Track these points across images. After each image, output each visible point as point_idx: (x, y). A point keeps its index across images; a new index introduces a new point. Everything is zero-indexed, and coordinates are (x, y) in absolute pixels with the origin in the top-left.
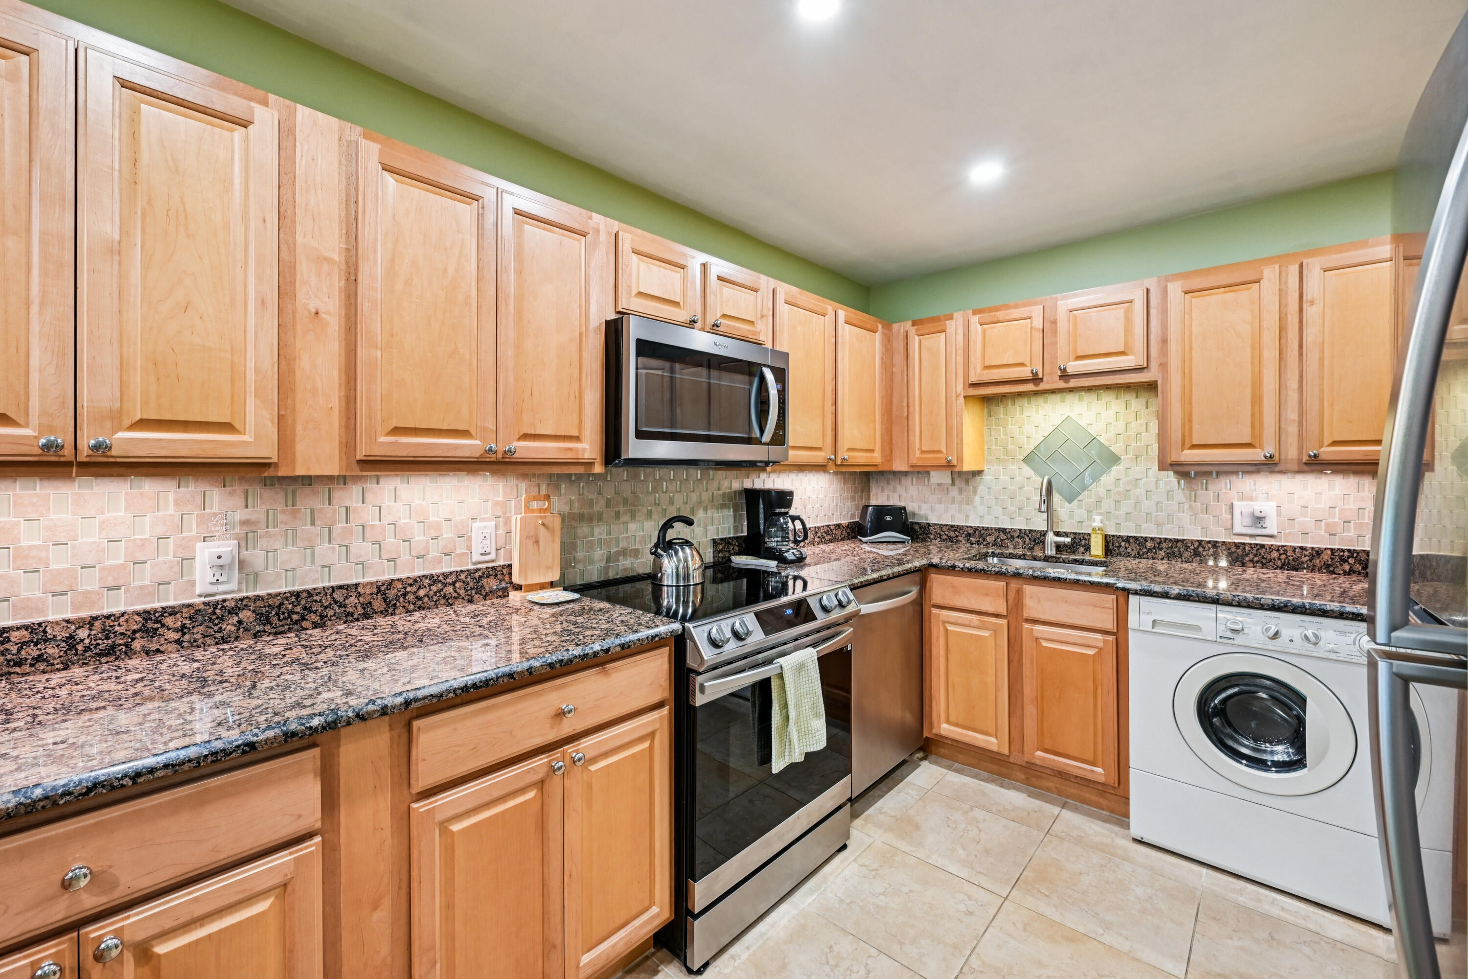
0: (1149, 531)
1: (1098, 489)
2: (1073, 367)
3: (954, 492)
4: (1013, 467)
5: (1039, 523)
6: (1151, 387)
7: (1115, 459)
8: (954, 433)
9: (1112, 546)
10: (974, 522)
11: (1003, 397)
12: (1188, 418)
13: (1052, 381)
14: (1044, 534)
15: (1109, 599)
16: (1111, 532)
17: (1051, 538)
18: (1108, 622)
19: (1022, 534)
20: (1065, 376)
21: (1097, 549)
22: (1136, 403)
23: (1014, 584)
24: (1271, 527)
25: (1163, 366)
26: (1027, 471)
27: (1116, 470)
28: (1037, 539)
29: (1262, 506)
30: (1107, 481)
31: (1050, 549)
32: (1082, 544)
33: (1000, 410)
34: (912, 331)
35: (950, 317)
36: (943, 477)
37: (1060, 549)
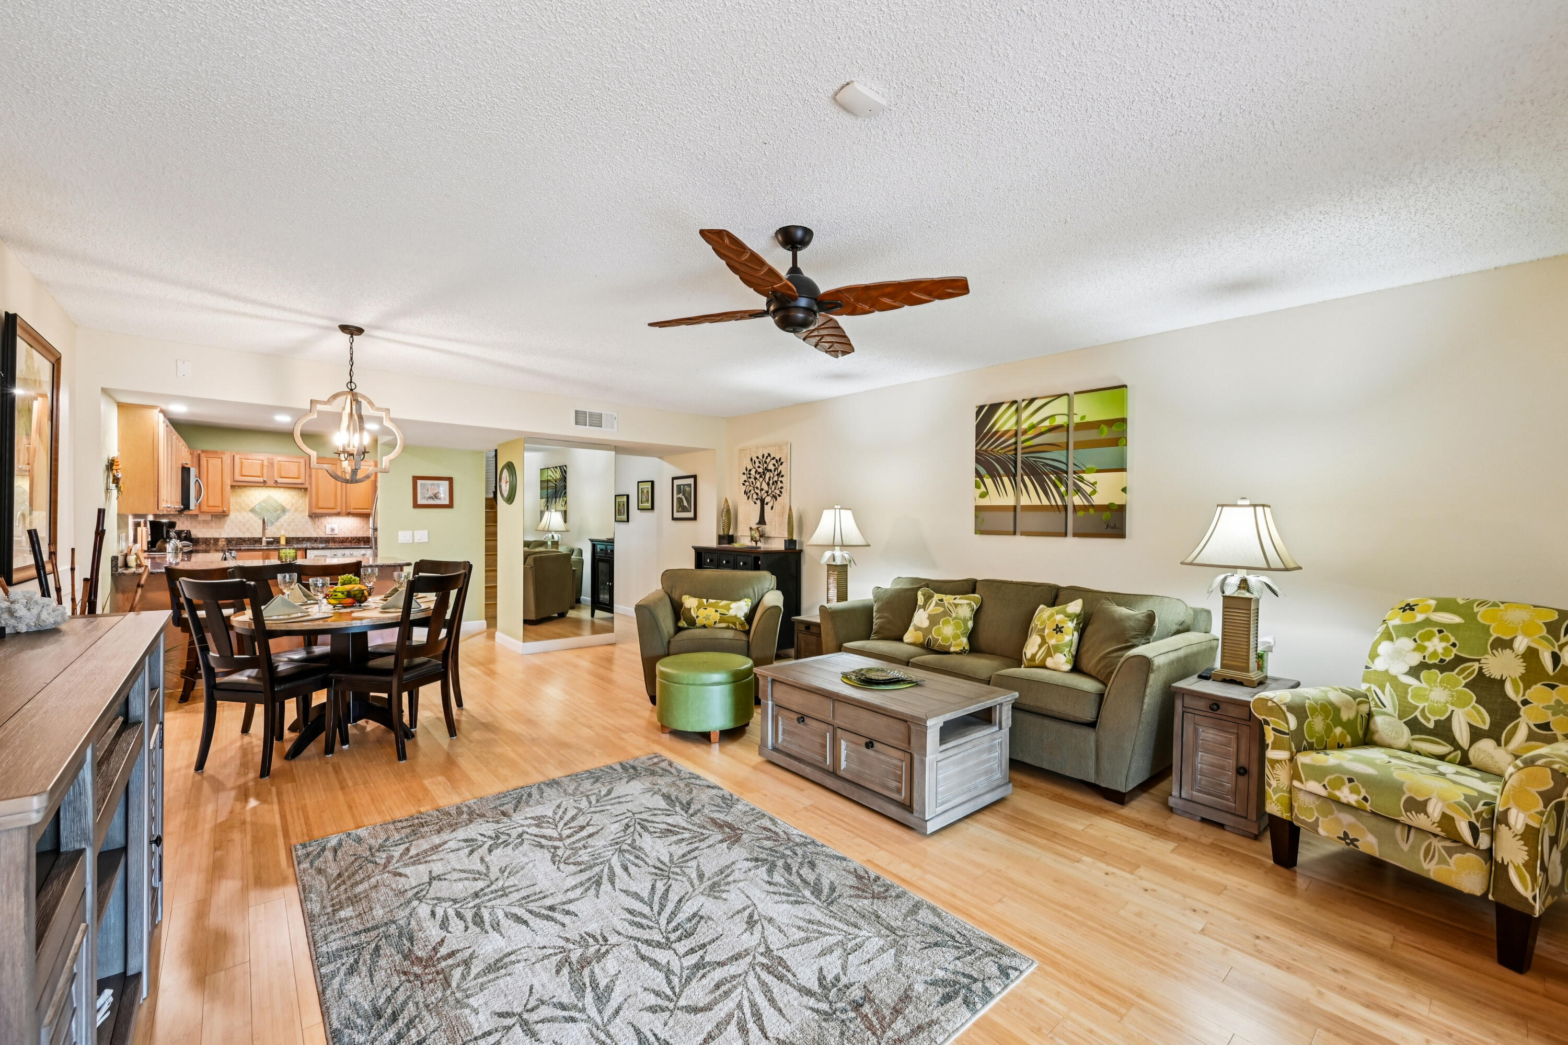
0: (300, 535)
1: (283, 522)
2: (280, 480)
3: (213, 524)
4: (245, 514)
5: (257, 534)
6: (306, 489)
8: (223, 499)
9: (289, 541)
10: (225, 536)
11: (245, 487)
12: (317, 501)
13: (270, 483)
14: (261, 539)
16: (289, 536)
17: (264, 540)
20: (276, 482)
21: (283, 542)
22: (301, 493)
23: (266, 552)
24: (336, 532)
25: (310, 484)
26: (253, 515)
27: (287, 515)
28: (259, 541)
29: (335, 526)
30: (285, 518)
31: (264, 544)
32: (276, 541)
33: (239, 491)
34: (202, 455)
35: (223, 453)
36: (208, 518)
37: (268, 543)
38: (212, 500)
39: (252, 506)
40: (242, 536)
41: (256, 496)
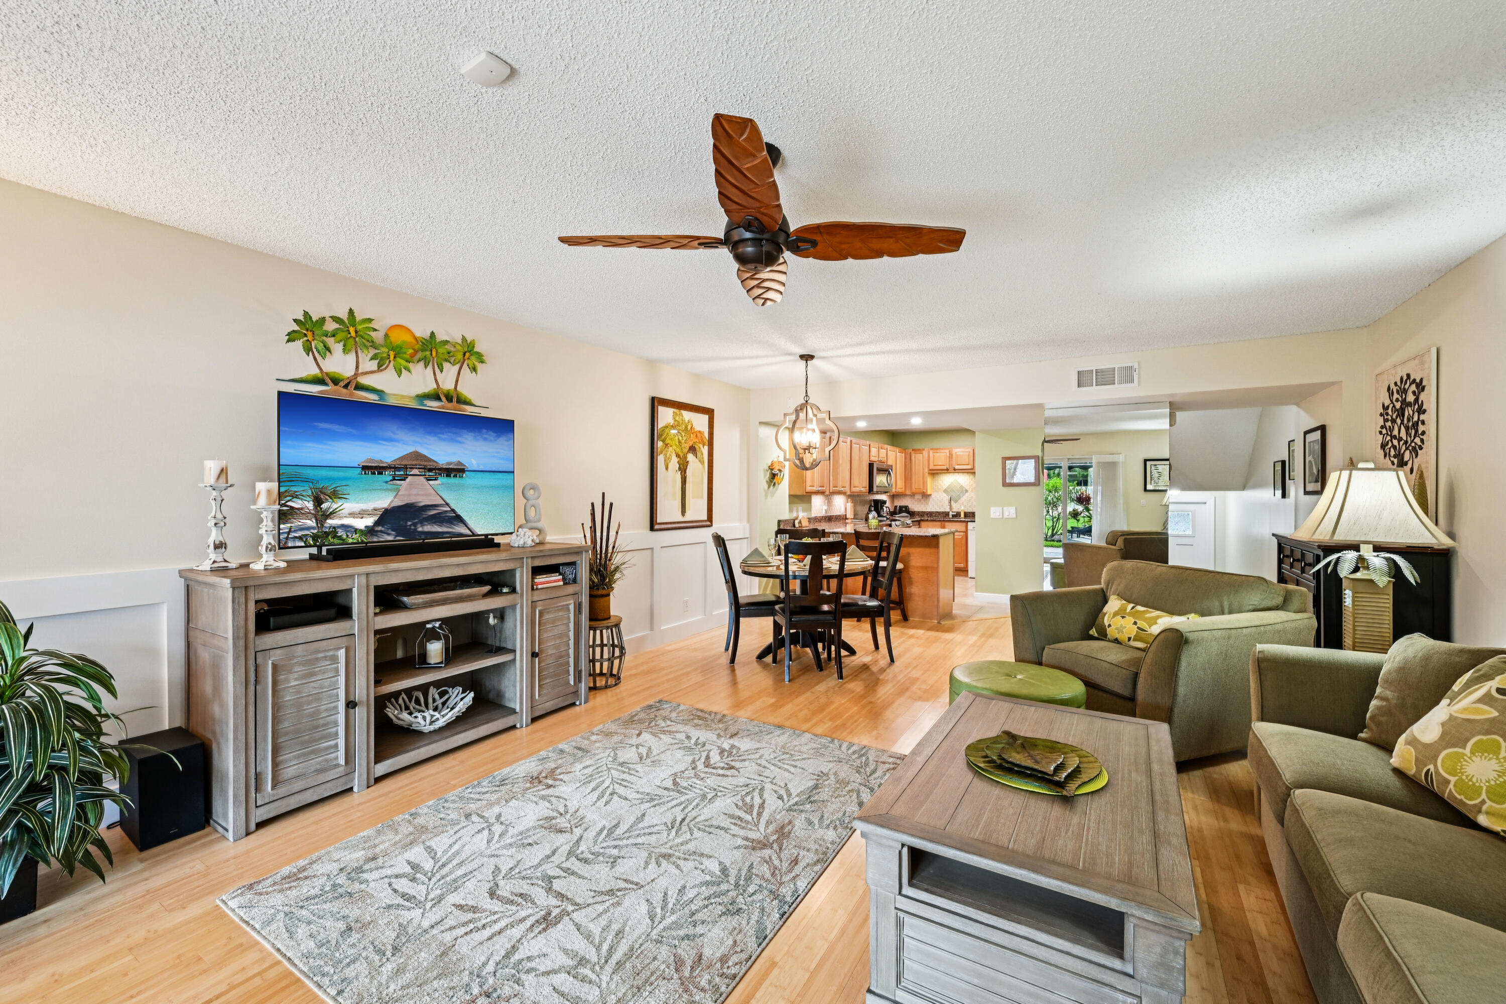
1: (963, 499)
2: (957, 467)
3: (922, 501)
4: (940, 493)
5: (947, 510)
6: (974, 473)
7: (967, 491)
8: (924, 483)
9: (966, 514)
10: (929, 510)
11: (937, 473)
13: (951, 470)
14: (949, 512)
15: (964, 524)
16: (966, 511)
17: (951, 513)
18: (963, 529)
19: (943, 513)
20: (955, 469)
21: (962, 515)
23: (943, 523)
26: (944, 494)
27: (967, 494)
28: (947, 514)
30: (965, 498)
31: (951, 516)
32: (958, 515)
33: (937, 477)
34: (912, 452)
35: (924, 450)
36: (920, 497)
37: (953, 516)
38: (916, 485)
39: (945, 487)
40: (939, 511)
41: (947, 480)
